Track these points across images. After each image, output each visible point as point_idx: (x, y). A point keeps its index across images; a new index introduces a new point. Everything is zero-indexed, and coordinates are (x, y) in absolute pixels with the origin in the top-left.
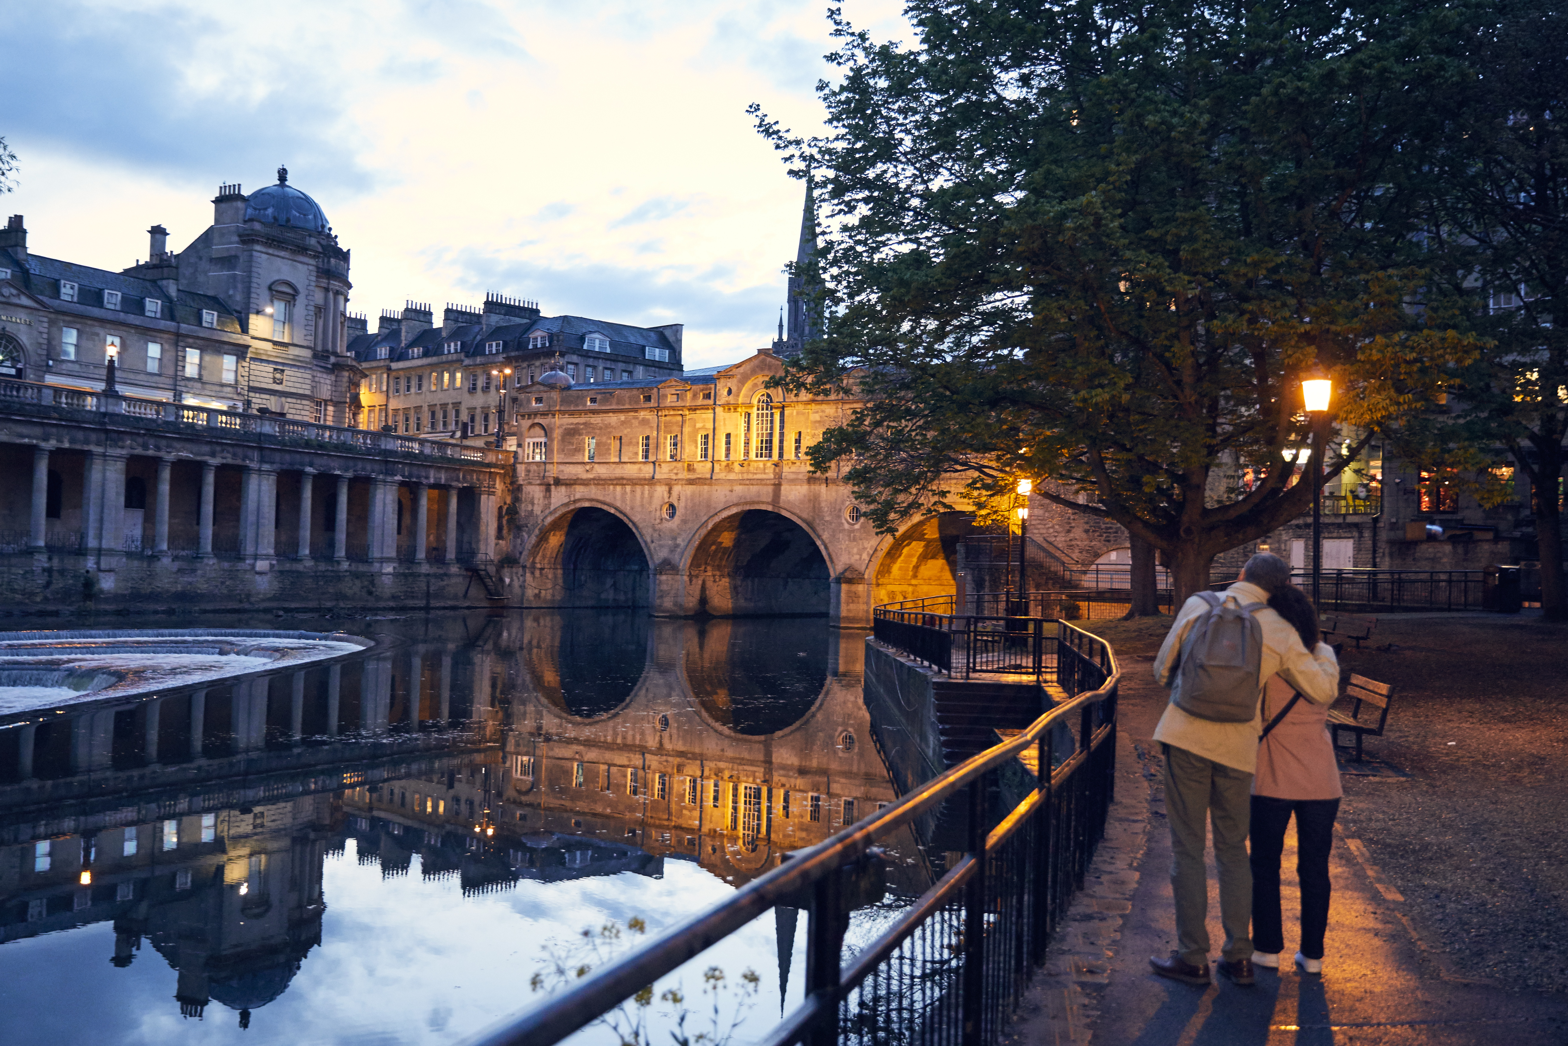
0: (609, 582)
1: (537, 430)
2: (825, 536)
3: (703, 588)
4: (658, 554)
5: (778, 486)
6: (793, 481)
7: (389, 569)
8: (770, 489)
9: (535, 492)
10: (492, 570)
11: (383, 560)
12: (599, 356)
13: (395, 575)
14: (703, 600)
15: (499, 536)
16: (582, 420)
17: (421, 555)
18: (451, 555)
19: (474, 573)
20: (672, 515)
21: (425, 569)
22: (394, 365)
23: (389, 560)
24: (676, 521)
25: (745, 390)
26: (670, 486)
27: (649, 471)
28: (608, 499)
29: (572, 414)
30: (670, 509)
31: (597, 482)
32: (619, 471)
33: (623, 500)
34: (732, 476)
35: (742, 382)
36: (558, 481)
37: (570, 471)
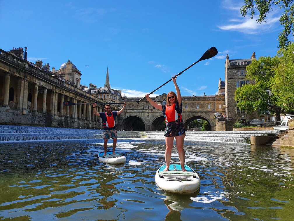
4: (146, 123)
16: (131, 103)
24: (150, 118)
25: (161, 99)
26: (148, 113)
27: (144, 111)
28: (137, 115)
29: (129, 102)
30: (148, 116)
31: (135, 112)
32: (138, 111)
33: (140, 115)
34: (159, 111)
35: (161, 98)
36: (127, 112)
37: (129, 111)
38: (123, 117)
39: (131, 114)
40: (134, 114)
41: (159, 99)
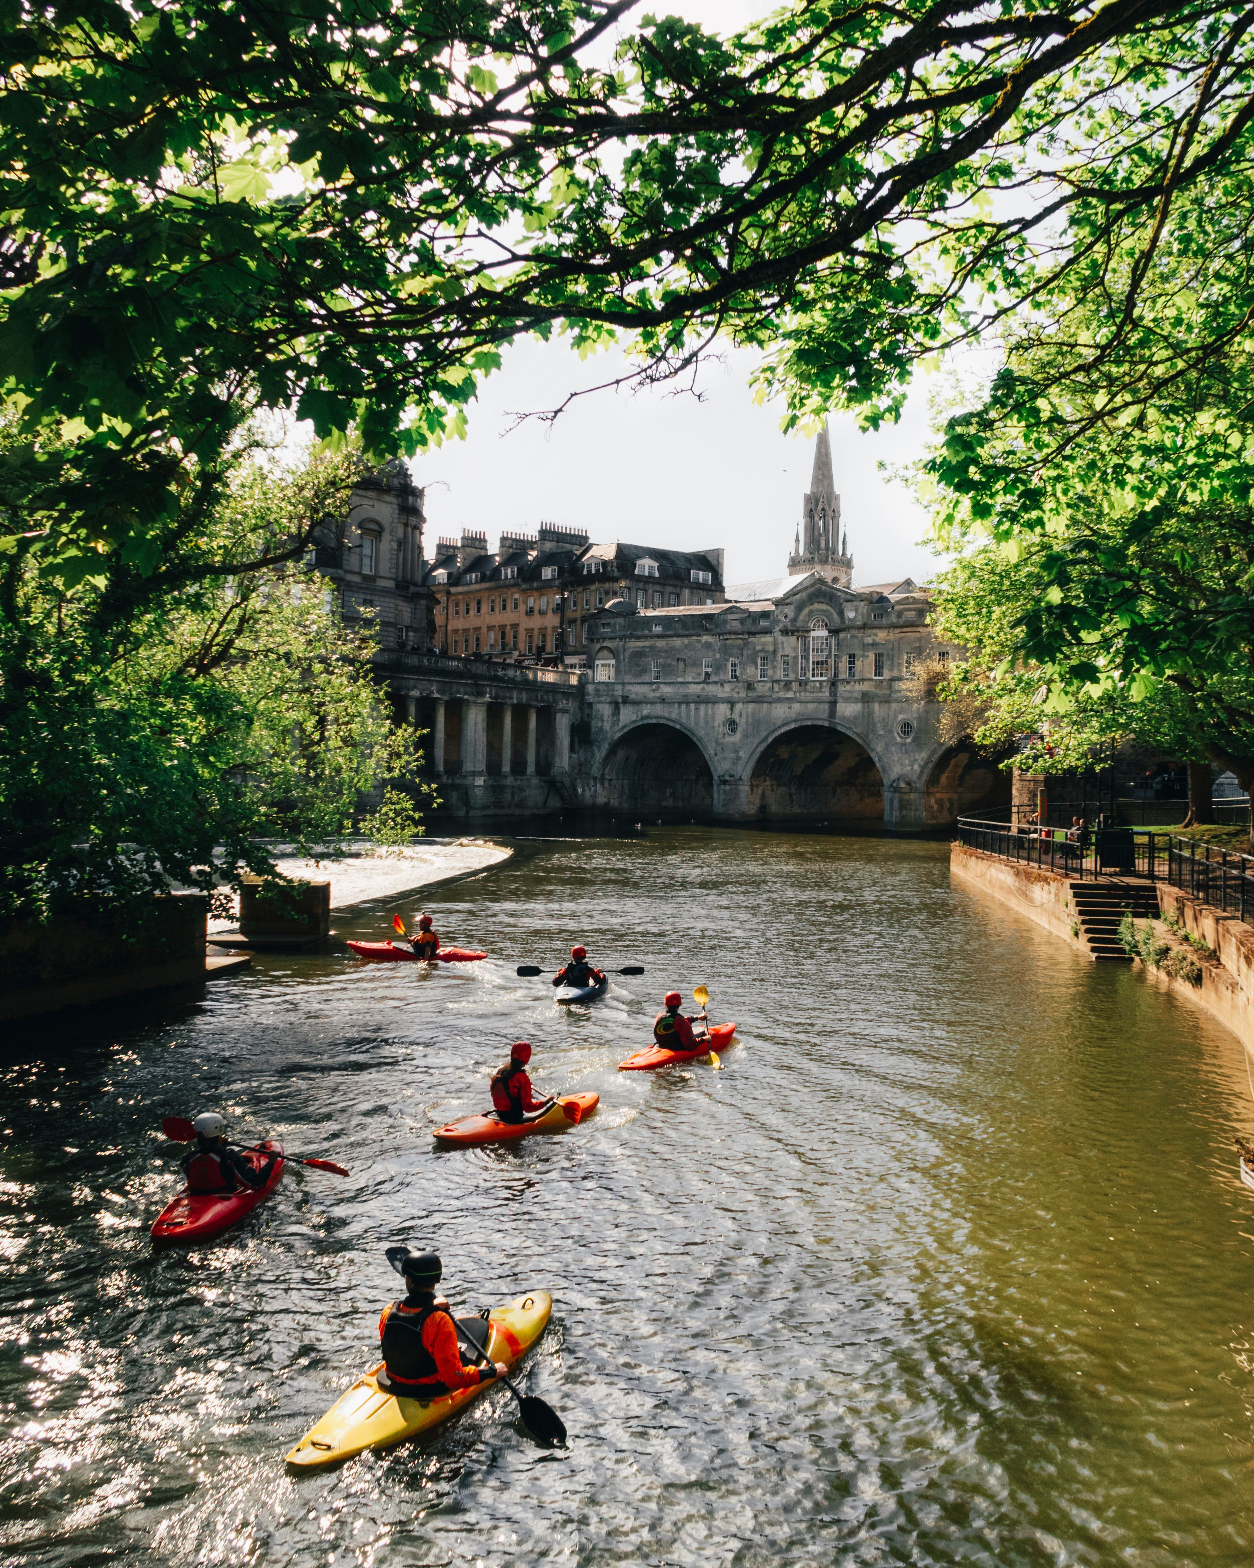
0: (669, 791)
1: (605, 653)
2: (879, 748)
3: (763, 796)
4: (720, 766)
5: (833, 704)
6: (847, 700)
7: (480, 781)
8: (826, 707)
9: (605, 710)
10: (567, 781)
11: (474, 774)
12: (648, 580)
13: (485, 787)
14: (763, 808)
15: (572, 749)
16: (647, 643)
17: (506, 768)
18: (531, 768)
19: (552, 785)
20: (734, 731)
21: (509, 781)
22: (453, 590)
23: (480, 774)
24: (738, 736)
25: (802, 617)
26: (732, 703)
27: (712, 690)
28: (674, 716)
29: (638, 638)
30: (732, 724)
31: (663, 700)
32: (683, 690)
33: (688, 716)
34: (790, 695)
35: (800, 608)
36: (626, 700)
37: (637, 691)
38: (607, 726)
39: (646, 710)
40: (659, 710)
41: (791, 615)
